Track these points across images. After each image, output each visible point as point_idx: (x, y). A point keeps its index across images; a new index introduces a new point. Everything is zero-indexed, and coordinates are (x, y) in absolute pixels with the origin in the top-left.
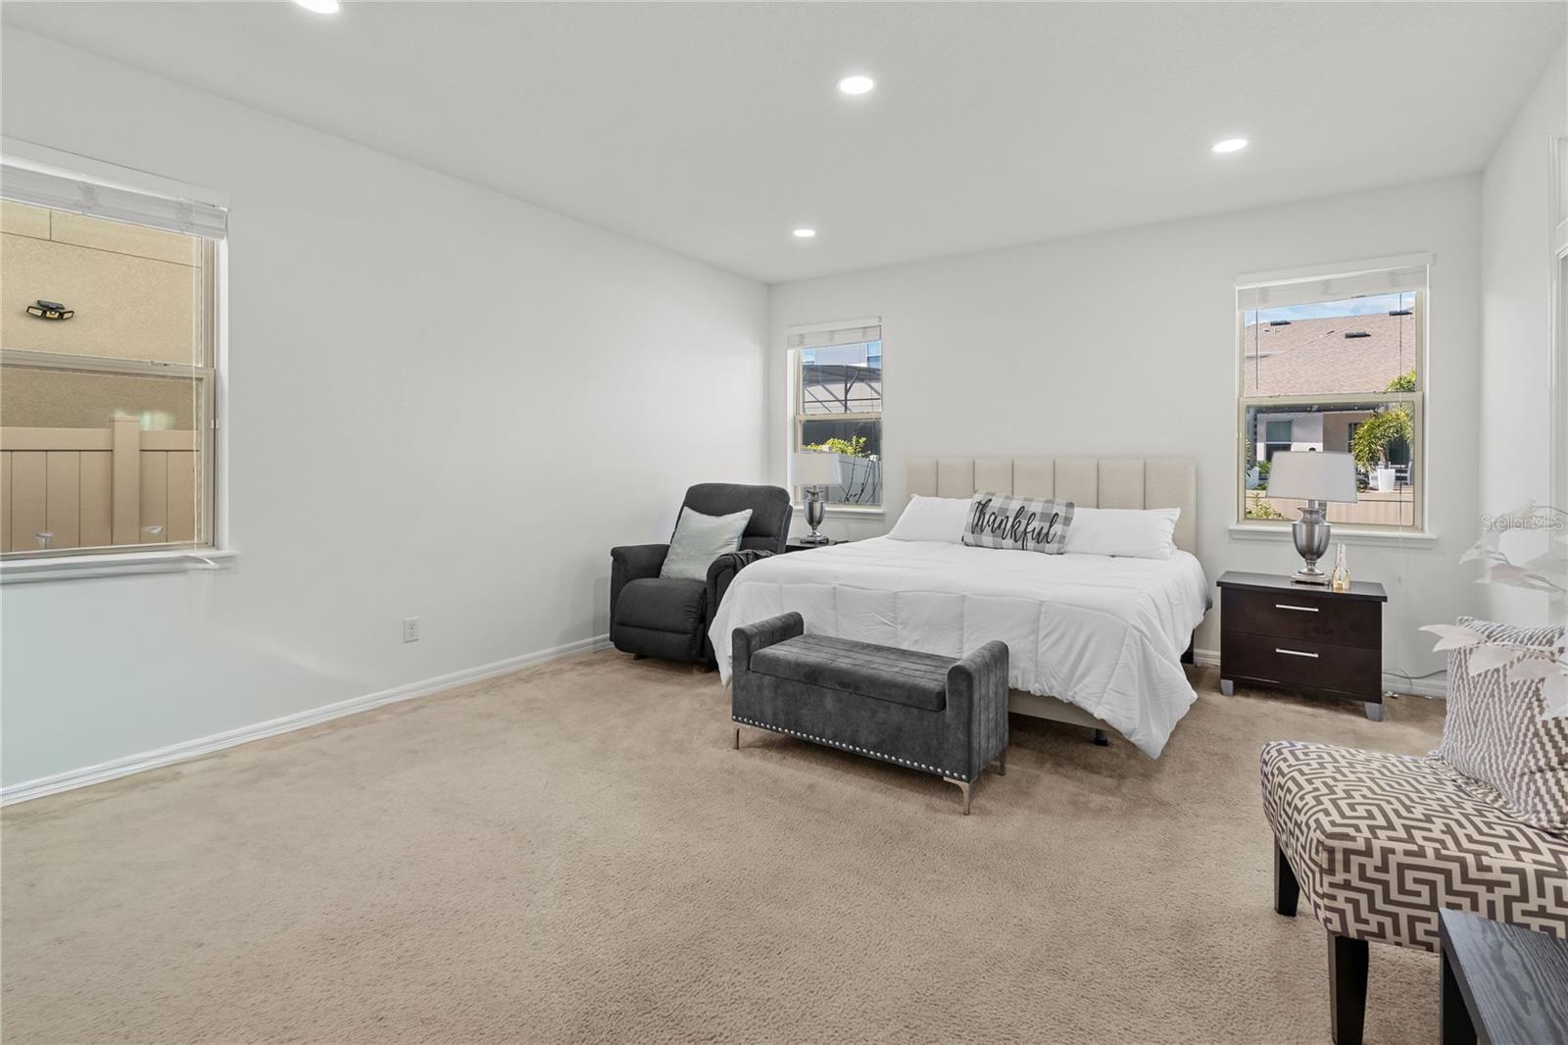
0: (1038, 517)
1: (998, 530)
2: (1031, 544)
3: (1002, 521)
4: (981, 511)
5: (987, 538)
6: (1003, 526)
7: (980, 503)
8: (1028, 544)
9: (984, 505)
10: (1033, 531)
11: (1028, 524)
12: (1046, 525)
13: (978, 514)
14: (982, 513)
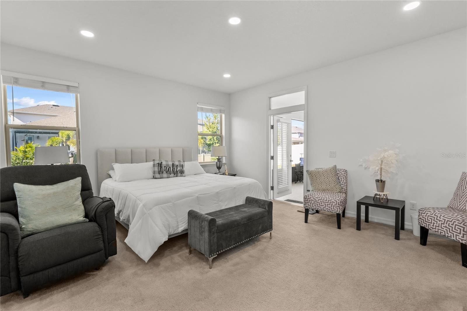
0: (179, 166)
1: (168, 172)
2: (179, 174)
3: (169, 169)
4: (161, 166)
5: (165, 175)
6: (169, 170)
7: (159, 164)
8: (179, 175)
9: (161, 164)
10: (179, 170)
11: (177, 169)
12: (182, 168)
13: (159, 168)
14: (161, 167)
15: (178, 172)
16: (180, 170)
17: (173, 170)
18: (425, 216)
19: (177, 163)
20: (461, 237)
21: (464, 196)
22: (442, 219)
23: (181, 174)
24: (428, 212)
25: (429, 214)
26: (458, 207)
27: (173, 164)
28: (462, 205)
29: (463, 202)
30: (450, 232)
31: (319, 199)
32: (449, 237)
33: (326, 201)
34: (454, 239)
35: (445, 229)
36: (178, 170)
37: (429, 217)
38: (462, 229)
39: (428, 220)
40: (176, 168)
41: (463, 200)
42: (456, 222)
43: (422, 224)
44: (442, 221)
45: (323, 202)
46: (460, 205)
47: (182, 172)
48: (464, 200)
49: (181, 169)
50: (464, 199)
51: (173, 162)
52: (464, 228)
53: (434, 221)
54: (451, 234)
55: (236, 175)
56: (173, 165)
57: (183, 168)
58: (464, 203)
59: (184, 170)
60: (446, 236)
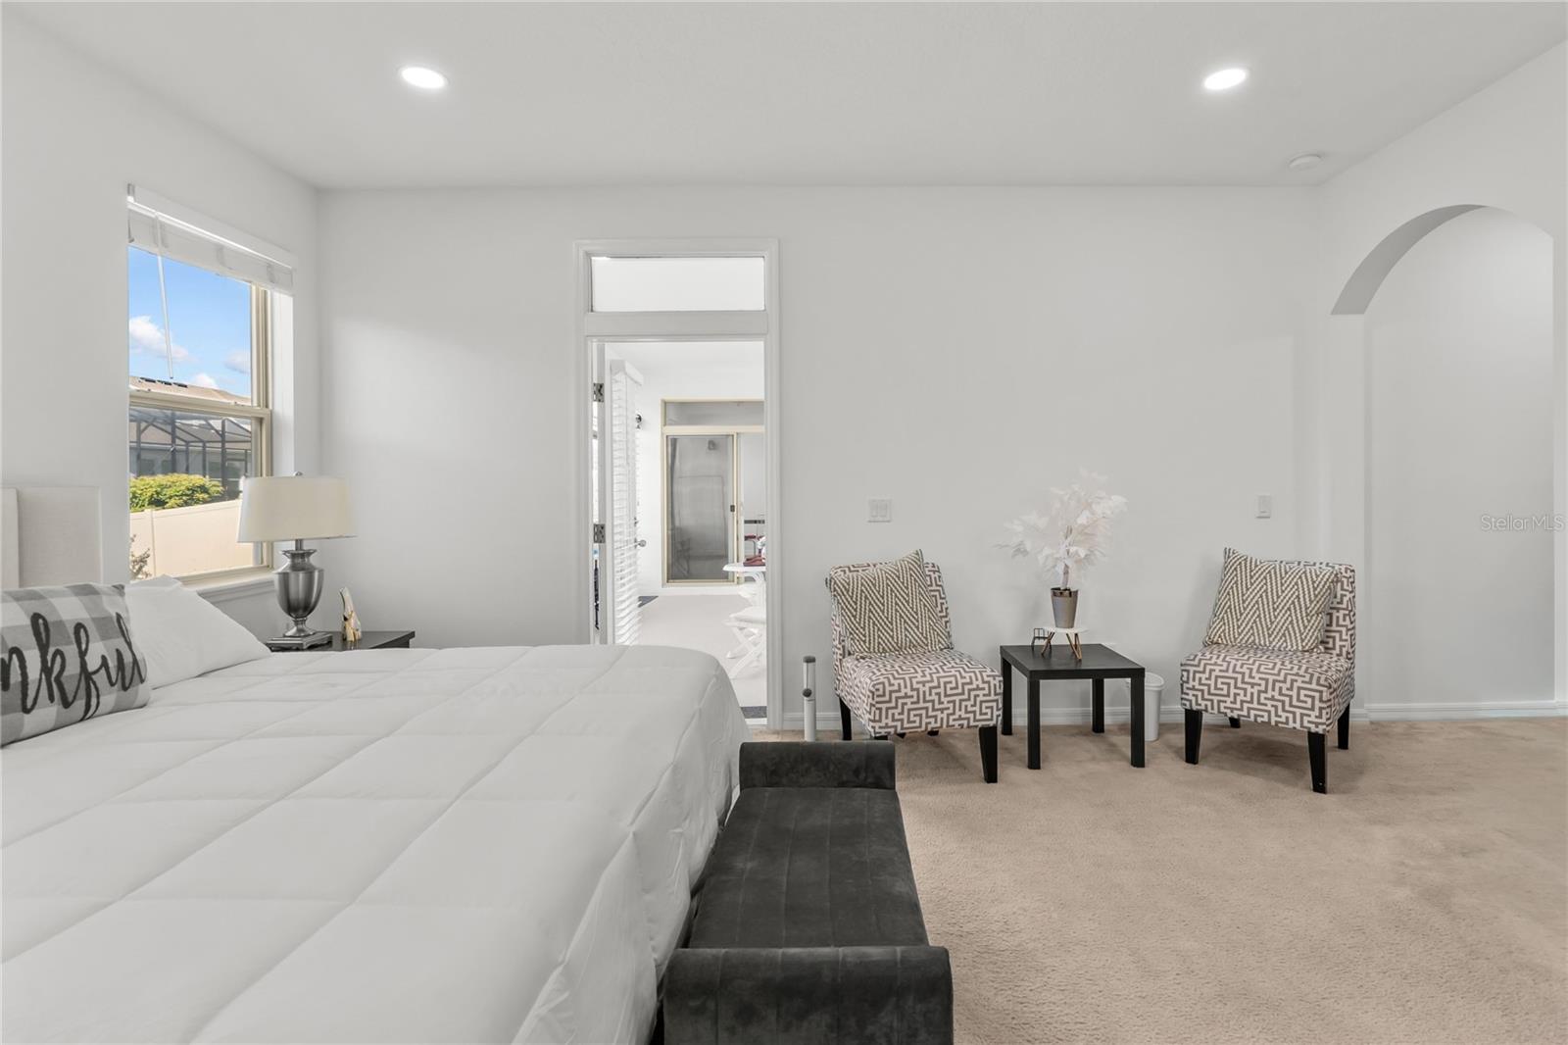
15: (101, 679)
16: (112, 663)
17: (46, 669)
18: (1207, 679)
19: (68, 610)
20: (1316, 717)
21: (1248, 610)
22: (1257, 678)
23: (125, 688)
24: (1212, 667)
25: (1217, 671)
26: (1235, 639)
27: (36, 618)
28: (1244, 633)
29: (1246, 626)
30: (1284, 710)
31: (931, 688)
32: (1280, 725)
33: (956, 688)
34: (1294, 728)
35: (1269, 706)
36: (93, 663)
37: (1220, 680)
38: (1317, 695)
39: (1216, 688)
40: (71, 652)
41: (1246, 622)
42: (1296, 681)
43: (1197, 704)
44: (1260, 685)
45: (946, 695)
46: (1239, 634)
47: (128, 674)
48: (1250, 620)
49: (119, 654)
50: (1249, 616)
51: (37, 607)
52: (1321, 692)
53: (1236, 687)
54: (1288, 715)
55: (412, 635)
56: (40, 626)
57: (129, 644)
58: (1249, 627)
59: (138, 658)
60: (1273, 723)
